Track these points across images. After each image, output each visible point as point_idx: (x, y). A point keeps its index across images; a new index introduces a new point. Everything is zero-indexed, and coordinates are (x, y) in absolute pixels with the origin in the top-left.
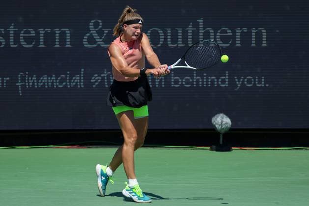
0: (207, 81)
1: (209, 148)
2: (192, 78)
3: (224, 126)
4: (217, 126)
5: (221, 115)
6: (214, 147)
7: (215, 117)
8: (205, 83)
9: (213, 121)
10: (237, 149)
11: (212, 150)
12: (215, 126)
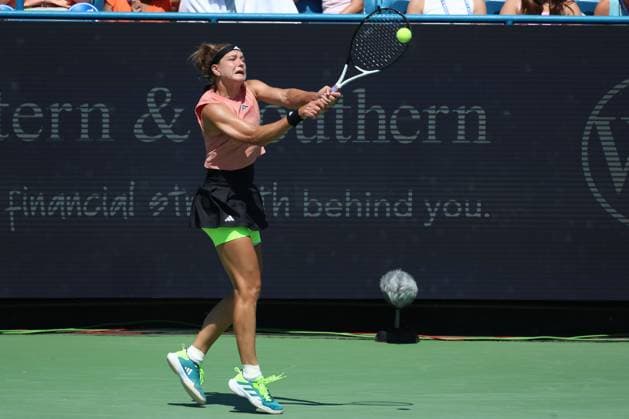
0: (372, 208)
1: (374, 335)
2: (344, 202)
3: (402, 295)
4: (390, 294)
5: (398, 272)
6: (384, 333)
7: (387, 276)
8: (368, 210)
9: (382, 285)
10: (428, 337)
11: (379, 339)
12: (386, 294)
